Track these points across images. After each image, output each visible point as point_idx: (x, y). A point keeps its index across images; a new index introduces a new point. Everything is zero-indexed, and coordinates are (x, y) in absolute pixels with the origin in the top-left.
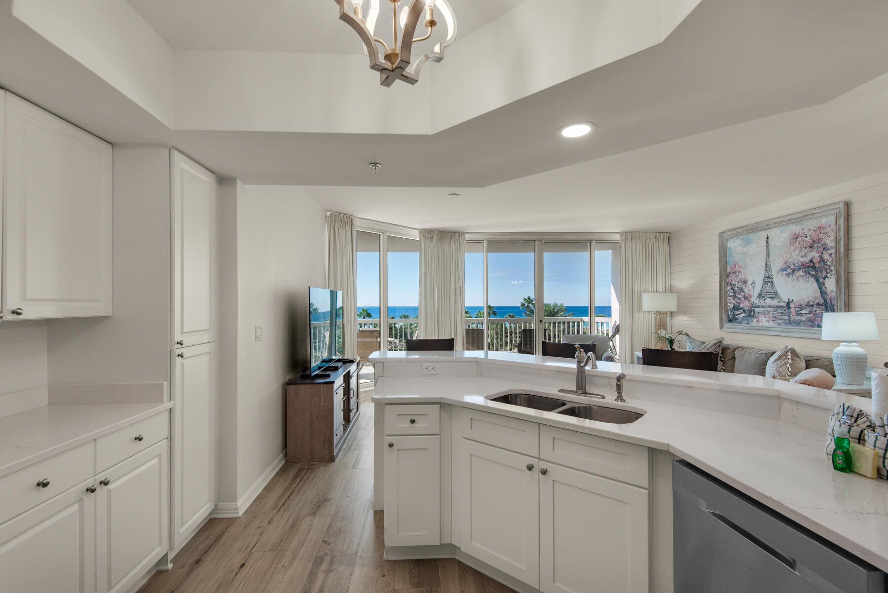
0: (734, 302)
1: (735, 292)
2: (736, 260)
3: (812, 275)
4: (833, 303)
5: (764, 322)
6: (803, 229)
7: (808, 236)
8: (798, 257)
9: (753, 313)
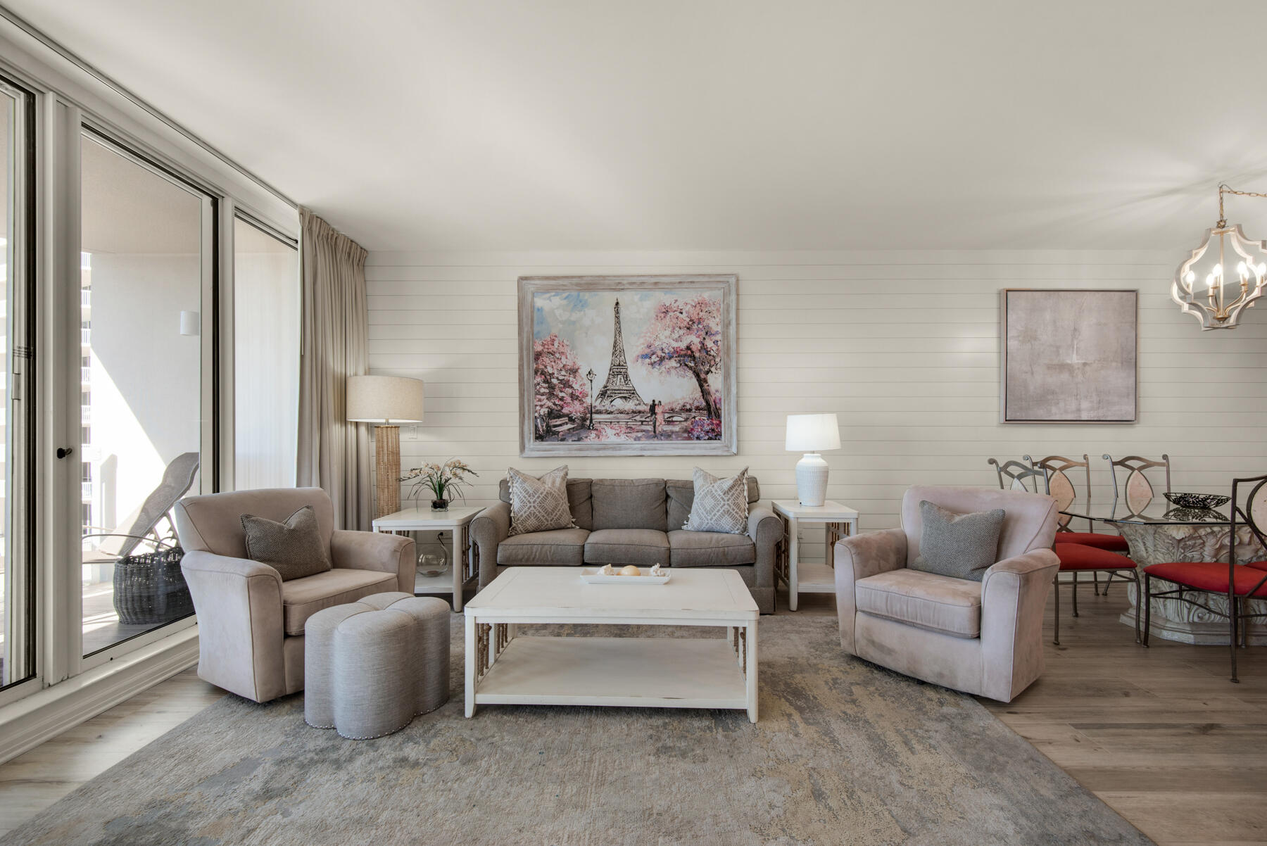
0: (550, 404)
1: (552, 387)
2: (554, 331)
3: (690, 368)
4: (718, 406)
5: (610, 436)
6: (676, 301)
7: (684, 312)
8: (669, 339)
9: (588, 422)
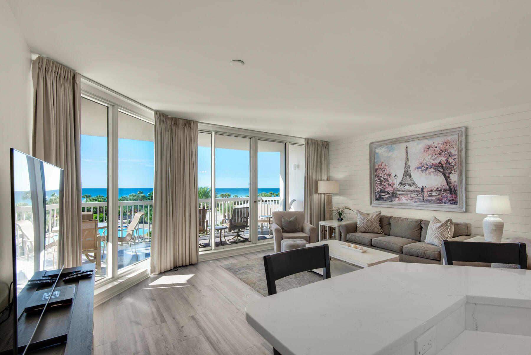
0: (381, 187)
1: (381, 181)
2: (382, 161)
3: (441, 172)
4: (455, 189)
5: (404, 200)
6: (434, 143)
7: (438, 147)
8: (429, 160)
9: (395, 194)
